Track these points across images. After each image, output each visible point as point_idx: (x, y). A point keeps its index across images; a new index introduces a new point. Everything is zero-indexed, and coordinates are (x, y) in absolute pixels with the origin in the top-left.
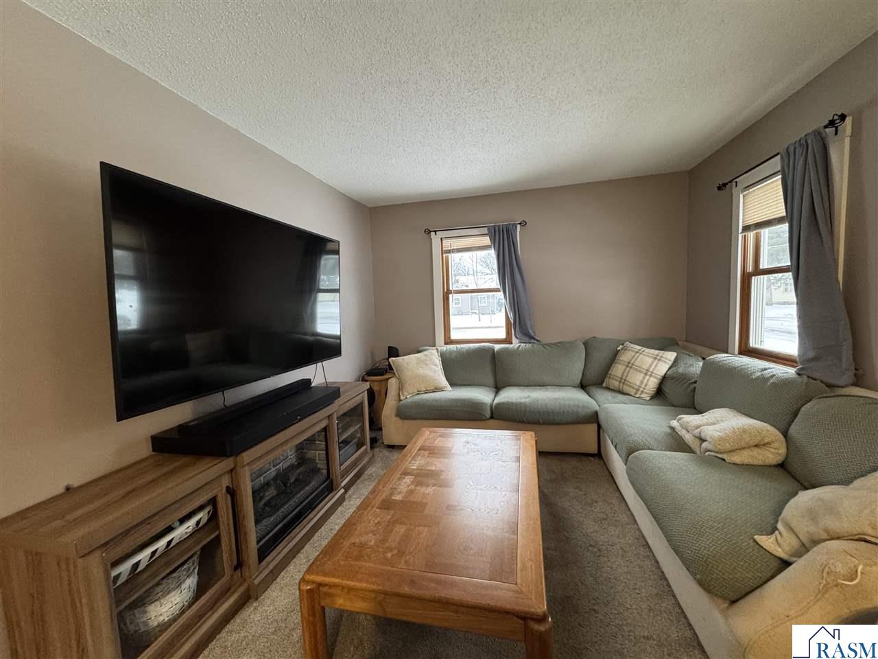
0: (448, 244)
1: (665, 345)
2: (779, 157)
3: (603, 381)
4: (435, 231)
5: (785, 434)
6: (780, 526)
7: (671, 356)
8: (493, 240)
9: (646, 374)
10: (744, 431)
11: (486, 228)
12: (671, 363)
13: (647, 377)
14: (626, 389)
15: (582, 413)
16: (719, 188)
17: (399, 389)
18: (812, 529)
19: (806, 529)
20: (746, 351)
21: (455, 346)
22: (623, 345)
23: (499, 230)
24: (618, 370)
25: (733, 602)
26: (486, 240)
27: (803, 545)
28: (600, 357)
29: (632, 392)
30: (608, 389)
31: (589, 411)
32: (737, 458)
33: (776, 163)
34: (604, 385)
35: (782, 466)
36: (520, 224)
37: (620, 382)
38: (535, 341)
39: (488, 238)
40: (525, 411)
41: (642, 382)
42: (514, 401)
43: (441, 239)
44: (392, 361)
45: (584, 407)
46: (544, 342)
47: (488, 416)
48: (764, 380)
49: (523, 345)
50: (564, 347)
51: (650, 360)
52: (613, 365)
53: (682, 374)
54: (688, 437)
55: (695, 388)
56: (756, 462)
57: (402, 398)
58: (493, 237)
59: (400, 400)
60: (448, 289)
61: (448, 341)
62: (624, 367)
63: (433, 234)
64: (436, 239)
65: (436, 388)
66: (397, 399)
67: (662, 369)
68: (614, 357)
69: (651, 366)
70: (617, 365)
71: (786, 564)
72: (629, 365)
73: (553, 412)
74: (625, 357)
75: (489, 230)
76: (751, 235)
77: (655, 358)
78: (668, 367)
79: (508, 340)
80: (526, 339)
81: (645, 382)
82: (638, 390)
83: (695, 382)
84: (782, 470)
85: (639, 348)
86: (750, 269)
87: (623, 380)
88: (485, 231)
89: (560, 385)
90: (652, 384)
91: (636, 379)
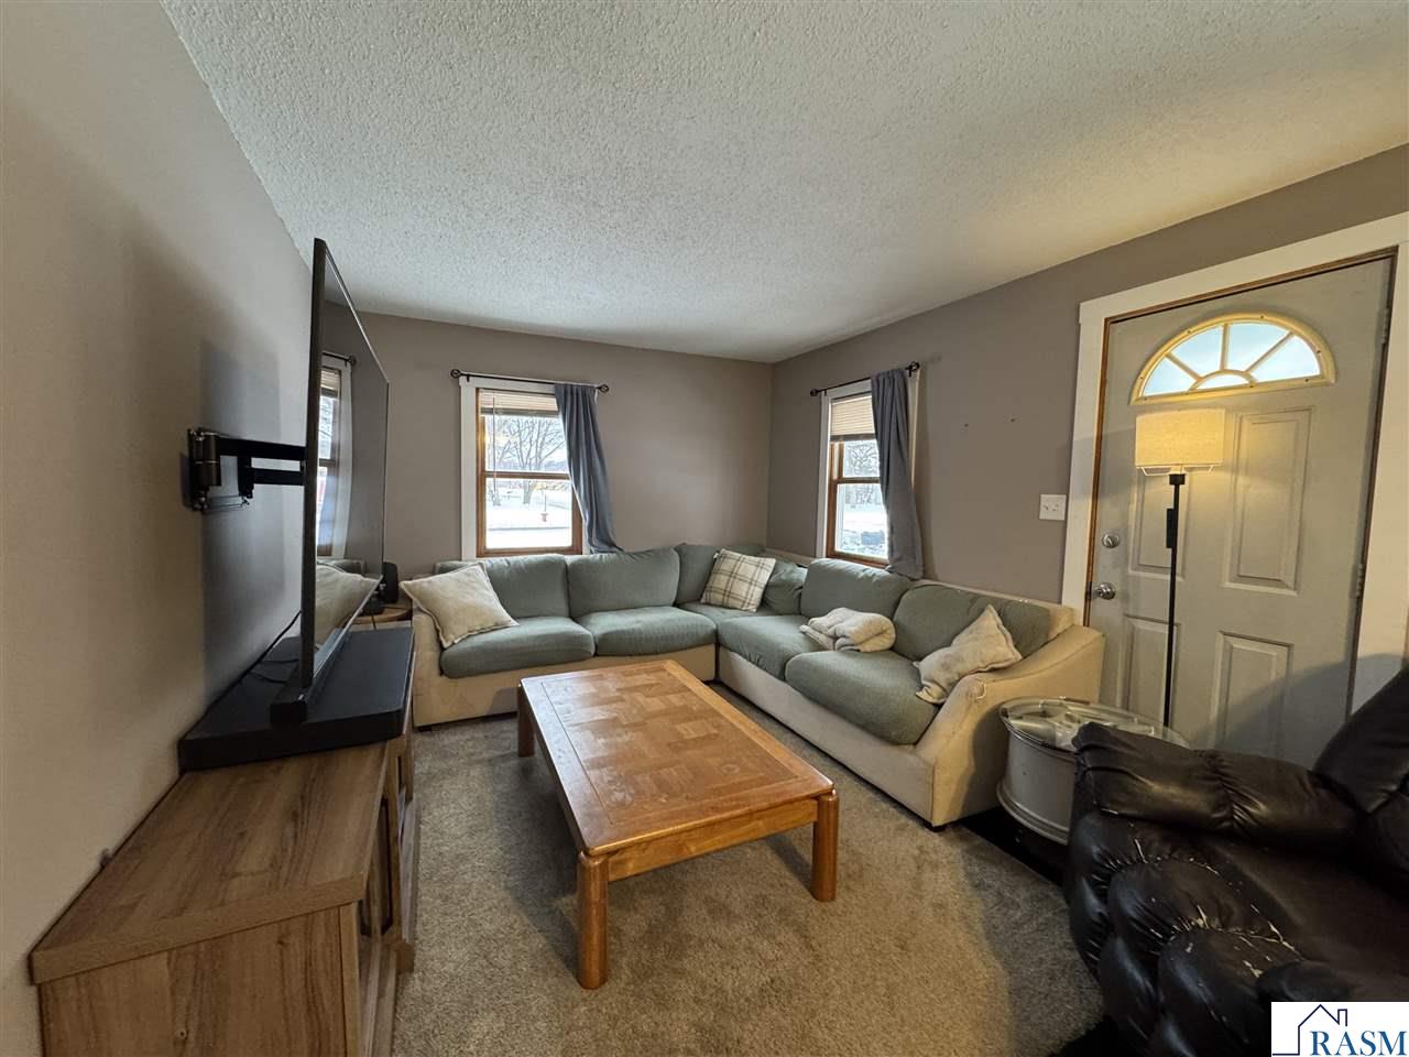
0: (487, 399)
1: (759, 551)
2: (869, 381)
3: (701, 596)
4: (468, 376)
5: (891, 619)
6: (924, 682)
7: (771, 562)
8: (562, 405)
9: (751, 583)
10: (871, 622)
11: (552, 386)
12: (771, 570)
13: (752, 587)
14: (732, 602)
15: (702, 633)
16: (812, 393)
17: (437, 631)
18: (948, 676)
19: (943, 678)
20: (832, 554)
21: (503, 558)
22: (718, 552)
23: (572, 393)
24: (720, 581)
25: (915, 744)
26: (551, 404)
27: (944, 690)
28: (697, 568)
29: (738, 604)
30: (708, 604)
31: (709, 630)
32: (868, 647)
33: (867, 386)
34: (703, 601)
35: (892, 649)
36: (600, 388)
37: (724, 595)
38: (616, 550)
39: (554, 400)
40: (641, 638)
41: (748, 592)
42: (625, 628)
43: (477, 389)
44: (406, 585)
45: (702, 626)
46: (631, 551)
47: (593, 653)
48: (868, 579)
49: (604, 555)
50: (655, 556)
51: (753, 568)
52: (712, 577)
53: (784, 581)
54: (822, 638)
55: (800, 594)
56: (878, 648)
57: (446, 645)
58: (563, 401)
59: (442, 649)
60: (483, 470)
61: (483, 552)
62: (727, 578)
63: (463, 380)
64: (467, 388)
65: (497, 625)
66: (436, 647)
67: (764, 577)
68: (711, 568)
69: (754, 574)
70: (718, 576)
71: (938, 706)
72: (732, 574)
73: (672, 636)
74: (726, 566)
75: (556, 388)
76: (837, 444)
77: (758, 566)
78: (769, 574)
79: (575, 549)
80: (605, 547)
81: (751, 592)
82: (744, 602)
83: (801, 588)
84: (893, 654)
85: (739, 555)
86: (835, 477)
87: (727, 593)
88: (550, 389)
89: (658, 606)
90: (757, 593)
91: (741, 589)
